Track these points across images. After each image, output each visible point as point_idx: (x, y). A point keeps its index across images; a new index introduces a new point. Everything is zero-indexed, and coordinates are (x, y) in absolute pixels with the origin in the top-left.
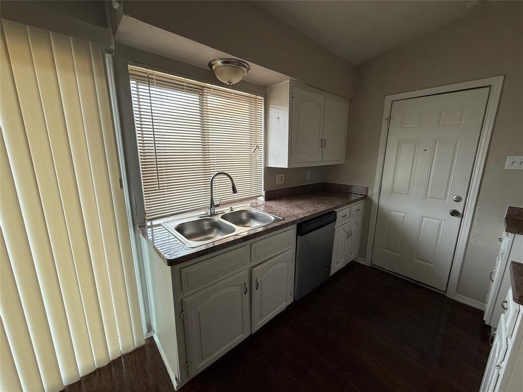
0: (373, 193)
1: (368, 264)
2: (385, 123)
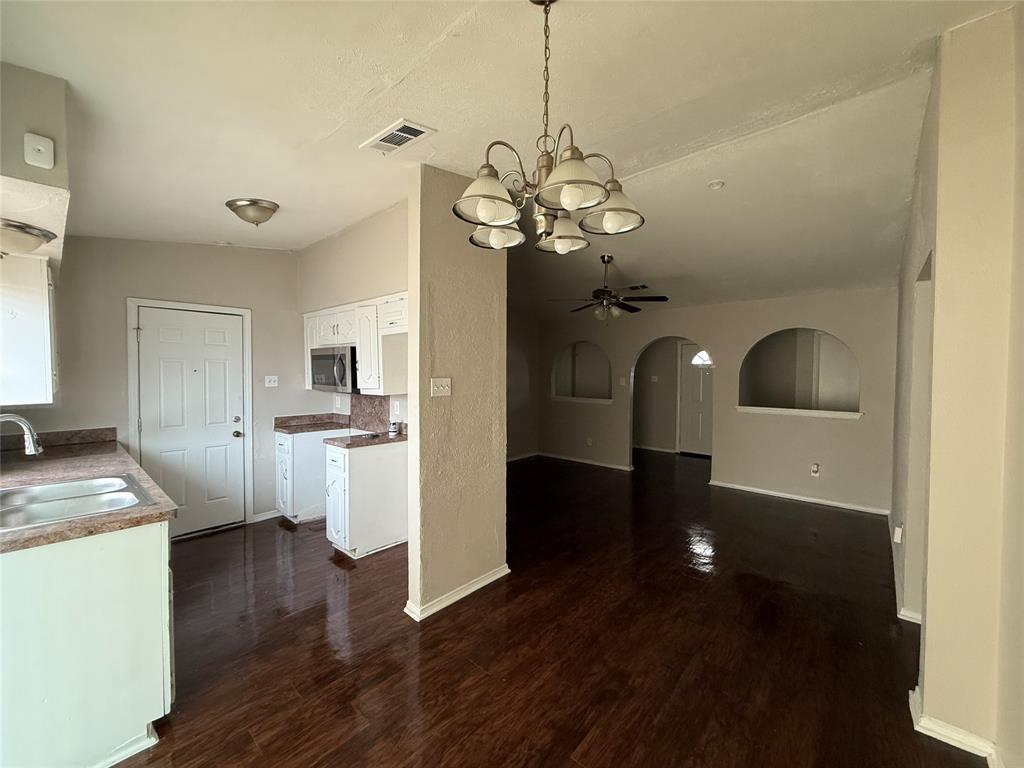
0: (127, 435)
2: (132, 334)
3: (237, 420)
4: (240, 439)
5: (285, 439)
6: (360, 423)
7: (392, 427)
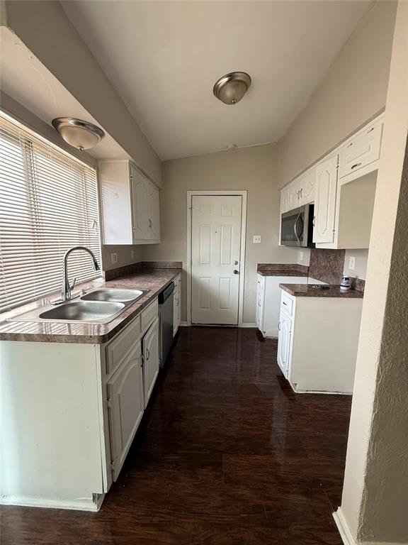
0: (186, 266)
1: (189, 325)
2: (189, 211)
3: (236, 263)
4: (238, 275)
5: (261, 279)
6: (316, 274)
7: (344, 281)
